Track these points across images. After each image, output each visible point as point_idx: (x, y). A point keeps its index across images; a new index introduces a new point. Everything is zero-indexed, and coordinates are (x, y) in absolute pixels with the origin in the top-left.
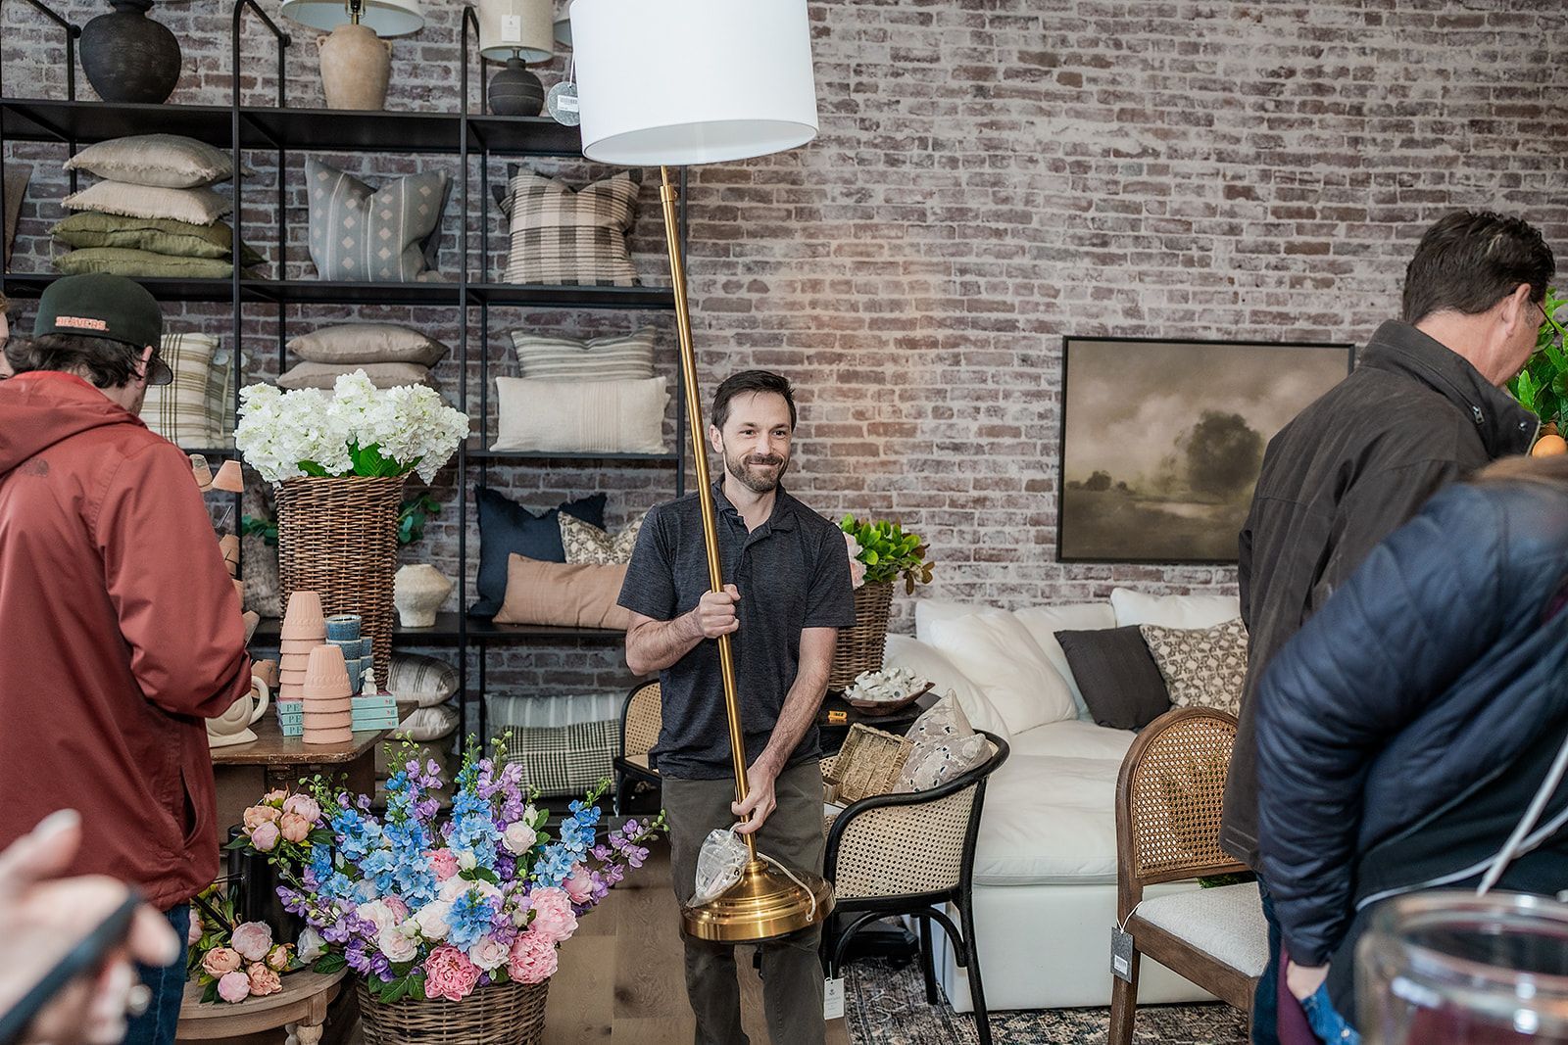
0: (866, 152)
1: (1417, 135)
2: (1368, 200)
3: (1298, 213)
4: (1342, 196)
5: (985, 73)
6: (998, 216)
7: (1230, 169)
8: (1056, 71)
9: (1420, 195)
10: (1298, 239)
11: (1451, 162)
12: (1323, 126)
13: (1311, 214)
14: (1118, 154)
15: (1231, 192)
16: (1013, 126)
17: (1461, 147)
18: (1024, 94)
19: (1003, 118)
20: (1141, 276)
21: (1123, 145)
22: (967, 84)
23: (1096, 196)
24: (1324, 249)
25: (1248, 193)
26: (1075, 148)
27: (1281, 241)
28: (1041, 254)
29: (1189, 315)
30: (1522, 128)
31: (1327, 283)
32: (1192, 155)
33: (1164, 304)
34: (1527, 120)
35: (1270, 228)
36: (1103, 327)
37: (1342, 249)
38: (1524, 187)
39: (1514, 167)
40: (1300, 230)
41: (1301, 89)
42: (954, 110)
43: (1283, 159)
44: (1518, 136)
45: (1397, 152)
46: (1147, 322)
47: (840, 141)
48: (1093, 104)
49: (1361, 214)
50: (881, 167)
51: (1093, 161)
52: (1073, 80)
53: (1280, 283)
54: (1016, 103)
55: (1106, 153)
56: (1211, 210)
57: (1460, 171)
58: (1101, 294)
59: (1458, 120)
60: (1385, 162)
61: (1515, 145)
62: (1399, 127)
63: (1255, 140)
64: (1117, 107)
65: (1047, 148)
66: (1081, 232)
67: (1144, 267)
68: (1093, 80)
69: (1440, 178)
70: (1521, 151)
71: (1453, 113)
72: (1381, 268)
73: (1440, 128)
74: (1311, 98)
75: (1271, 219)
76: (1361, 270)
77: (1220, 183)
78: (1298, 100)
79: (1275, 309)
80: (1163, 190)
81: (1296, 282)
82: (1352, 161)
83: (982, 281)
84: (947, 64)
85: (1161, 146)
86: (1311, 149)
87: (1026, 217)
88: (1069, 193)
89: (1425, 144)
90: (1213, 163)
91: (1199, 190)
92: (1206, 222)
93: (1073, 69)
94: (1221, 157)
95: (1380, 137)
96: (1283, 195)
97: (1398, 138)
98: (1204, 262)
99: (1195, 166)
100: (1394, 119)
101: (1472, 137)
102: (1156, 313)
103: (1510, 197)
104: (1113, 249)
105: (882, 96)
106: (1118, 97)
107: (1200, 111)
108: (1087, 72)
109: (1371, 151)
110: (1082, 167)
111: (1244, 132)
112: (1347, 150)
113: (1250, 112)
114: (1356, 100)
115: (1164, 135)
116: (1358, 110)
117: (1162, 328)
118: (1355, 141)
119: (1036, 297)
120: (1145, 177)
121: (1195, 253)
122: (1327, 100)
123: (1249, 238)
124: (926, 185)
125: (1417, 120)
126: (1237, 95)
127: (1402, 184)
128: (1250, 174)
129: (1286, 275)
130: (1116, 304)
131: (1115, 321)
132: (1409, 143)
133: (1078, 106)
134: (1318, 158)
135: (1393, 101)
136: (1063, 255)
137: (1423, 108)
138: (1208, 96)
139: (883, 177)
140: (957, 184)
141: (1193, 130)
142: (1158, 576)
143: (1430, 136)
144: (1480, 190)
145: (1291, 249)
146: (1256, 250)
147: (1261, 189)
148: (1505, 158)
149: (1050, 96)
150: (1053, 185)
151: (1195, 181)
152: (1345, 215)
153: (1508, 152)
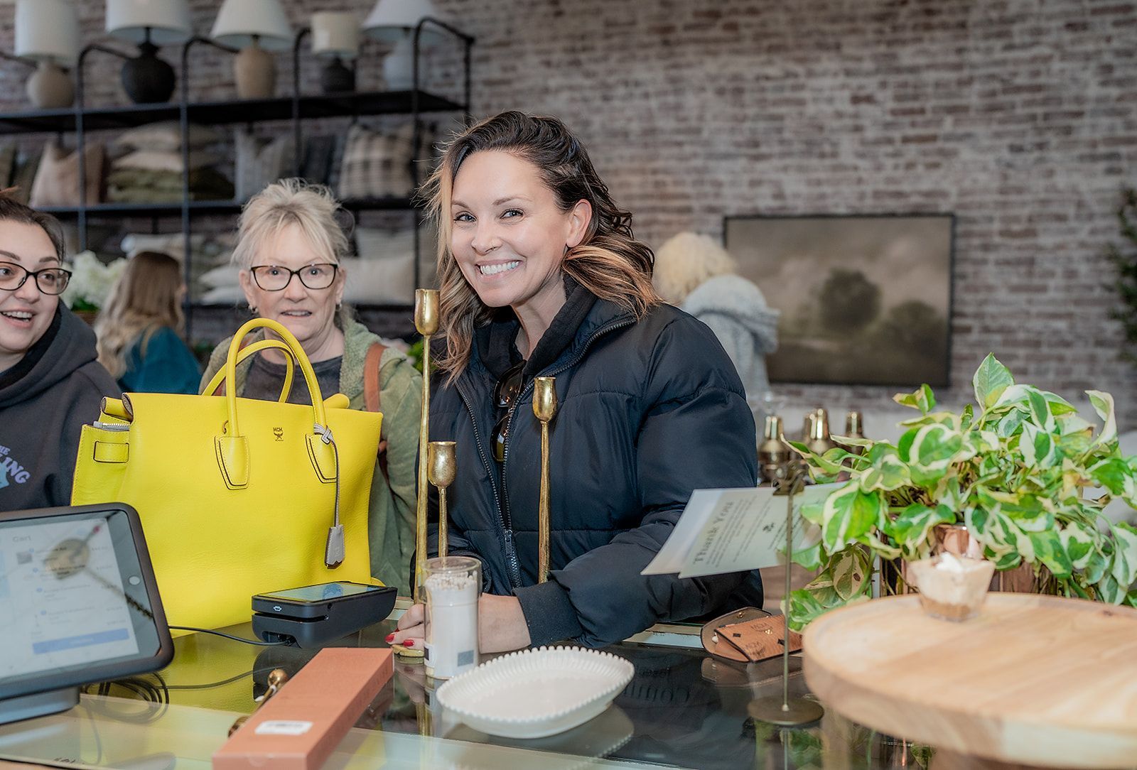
0: (588, 94)
1: (1017, 40)
2: (973, 97)
3: (911, 112)
4: (950, 95)
5: (668, 30)
6: (678, 131)
7: (854, 82)
8: (720, 22)
9: (1019, 89)
10: (911, 132)
11: (1047, 59)
12: (933, 40)
13: (922, 111)
14: (767, 78)
15: (856, 100)
16: (689, 65)
17: (1057, 46)
18: (696, 41)
19: (682, 60)
20: (785, 169)
21: (772, 71)
22: (656, 38)
23: (751, 111)
24: (933, 138)
25: (869, 99)
26: (736, 77)
27: (896, 135)
28: (711, 156)
29: (822, 196)
30: (1117, 24)
31: (935, 166)
32: (824, 74)
33: (803, 189)
34: (1120, 16)
35: (887, 126)
36: (755, 209)
37: (948, 138)
38: (1118, 74)
39: (1108, 58)
40: (913, 125)
41: (914, 14)
42: (646, 58)
43: (899, 70)
44: (1112, 31)
45: (998, 55)
46: (790, 202)
47: (571, 88)
48: (748, 44)
49: (965, 109)
50: (598, 103)
51: (747, 86)
52: (732, 27)
53: (896, 167)
54: (691, 49)
55: (758, 78)
56: (839, 115)
57: (1056, 65)
58: (754, 183)
59: (1054, 24)
60: (988, 65)
61: (1109, 39)
62: (1000, 35)
63: (875, 58)
64: (765, 43)
65: (713, 78)
66: (739, 138)
67: (788, 161)
68: (748, 26)
69: (1036, 74)
70: (1116, 44)
71: (1050, 17)
72: (983, 150)
73: (1038, 32)
74: (923, 19)
75: (889, 118)
76: (966, 153)
77: (847, 94)
78: (911, 23)
79: (892, 188)
80: (801, 103)
81: (910, 166)
82: (958, 67)
83: (668, 179)
84: (642, 25)
85: (799, 69)
86: (922, 61)
87: (698, 131)
88: (731, 110)
89: (1024, 46)
90: (841, 79)
91: (830, 101)
92: (836, 124)
93: (733, 19)
94: (848, 73)
95: (982, 44)
96: (898, 98)
97: (998, 44)
98: (834, 155)
99: (827, 82)
100: (995, 29)
101: (1067, 36)
102: (797, 196)
103: (1104, 84)
104: (764, 149)
105: (599, 54)
106: (767, 36)
107: (831, 40)
108: (742, 20)
109: (975, 57)
110: (739, 91)
111: (866, 52)
112: (953, 58)
113: (870, 36)
114: (960, 17)
115: (801, 61)
116: (962, 25)
117: (801, 207)
118: (960, 51)
119: (708, 189)
120: (788, 94)
121: (827, 148)
122: (936, 20)
123: (871, 134)
124: (629, 113)
125: (1016, 28)
126: (860, 24)
127: (1003, 81)
128: (870, 85)
129: (901, 161)
130: (766, 190)
131: (765, 202)
132: (1010, 47)
133: (737, 46)
134: (930, 67)
135: (994, 14)
136: (726, 156)
137: (1021, 17)
138: (837, 27)
139: (598, 111)
140: (649, 110)
141: (825, 56)
142: (798, 394)
143: (1028, 39)
144: (1075, 80)
145: (906, 140)
146: (877, 142)
147: (880, 95)
148: (1099, 53)
149: (717, 41)
150: (718, 106)
151: (827, 94)
152: (952, 110)
153: (1103, 45)
